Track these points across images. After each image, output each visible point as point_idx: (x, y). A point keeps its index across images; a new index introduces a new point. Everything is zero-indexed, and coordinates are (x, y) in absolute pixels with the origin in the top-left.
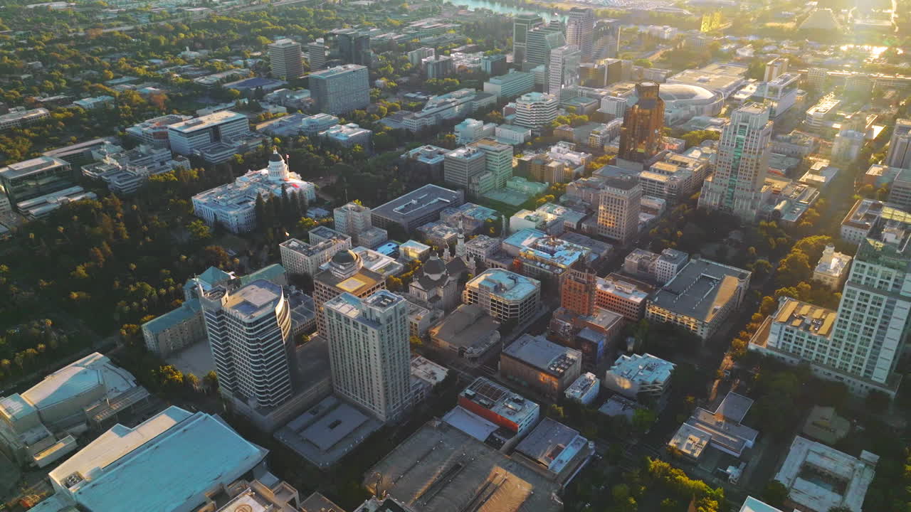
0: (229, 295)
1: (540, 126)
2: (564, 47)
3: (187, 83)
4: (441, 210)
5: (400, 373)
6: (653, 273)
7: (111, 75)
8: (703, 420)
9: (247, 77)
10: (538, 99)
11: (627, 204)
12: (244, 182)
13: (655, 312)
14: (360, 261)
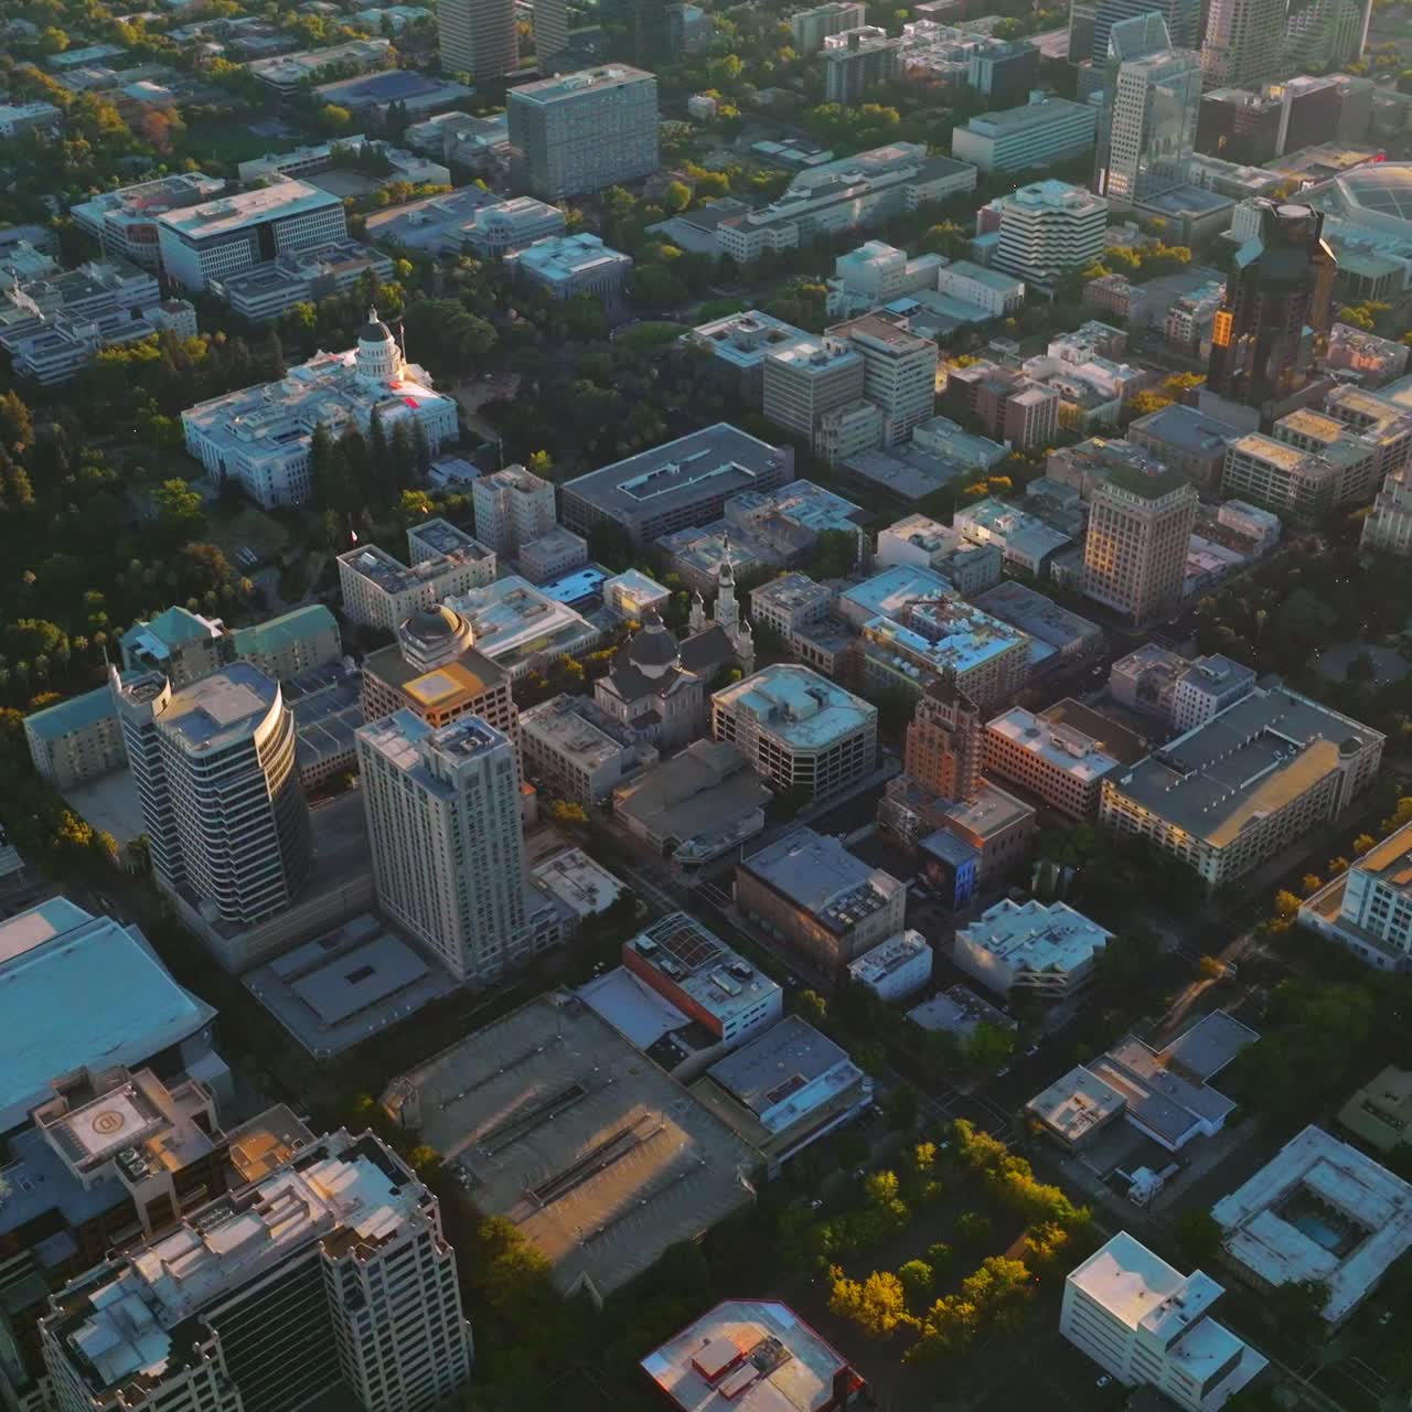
0: (173, 692)
1: (1057, 272)
2: (1155, 57)
3: (236, 73)
4: (730, 494)
5: (498, 887)
6: (1169, 710)
7: (64, 40)
8: (1128, 1064)
9: (381, 67)
10: (1057, 202)
11: (1146, 531)
12: (301, 381)
13: (1119, 809)
14: (466, 632)
